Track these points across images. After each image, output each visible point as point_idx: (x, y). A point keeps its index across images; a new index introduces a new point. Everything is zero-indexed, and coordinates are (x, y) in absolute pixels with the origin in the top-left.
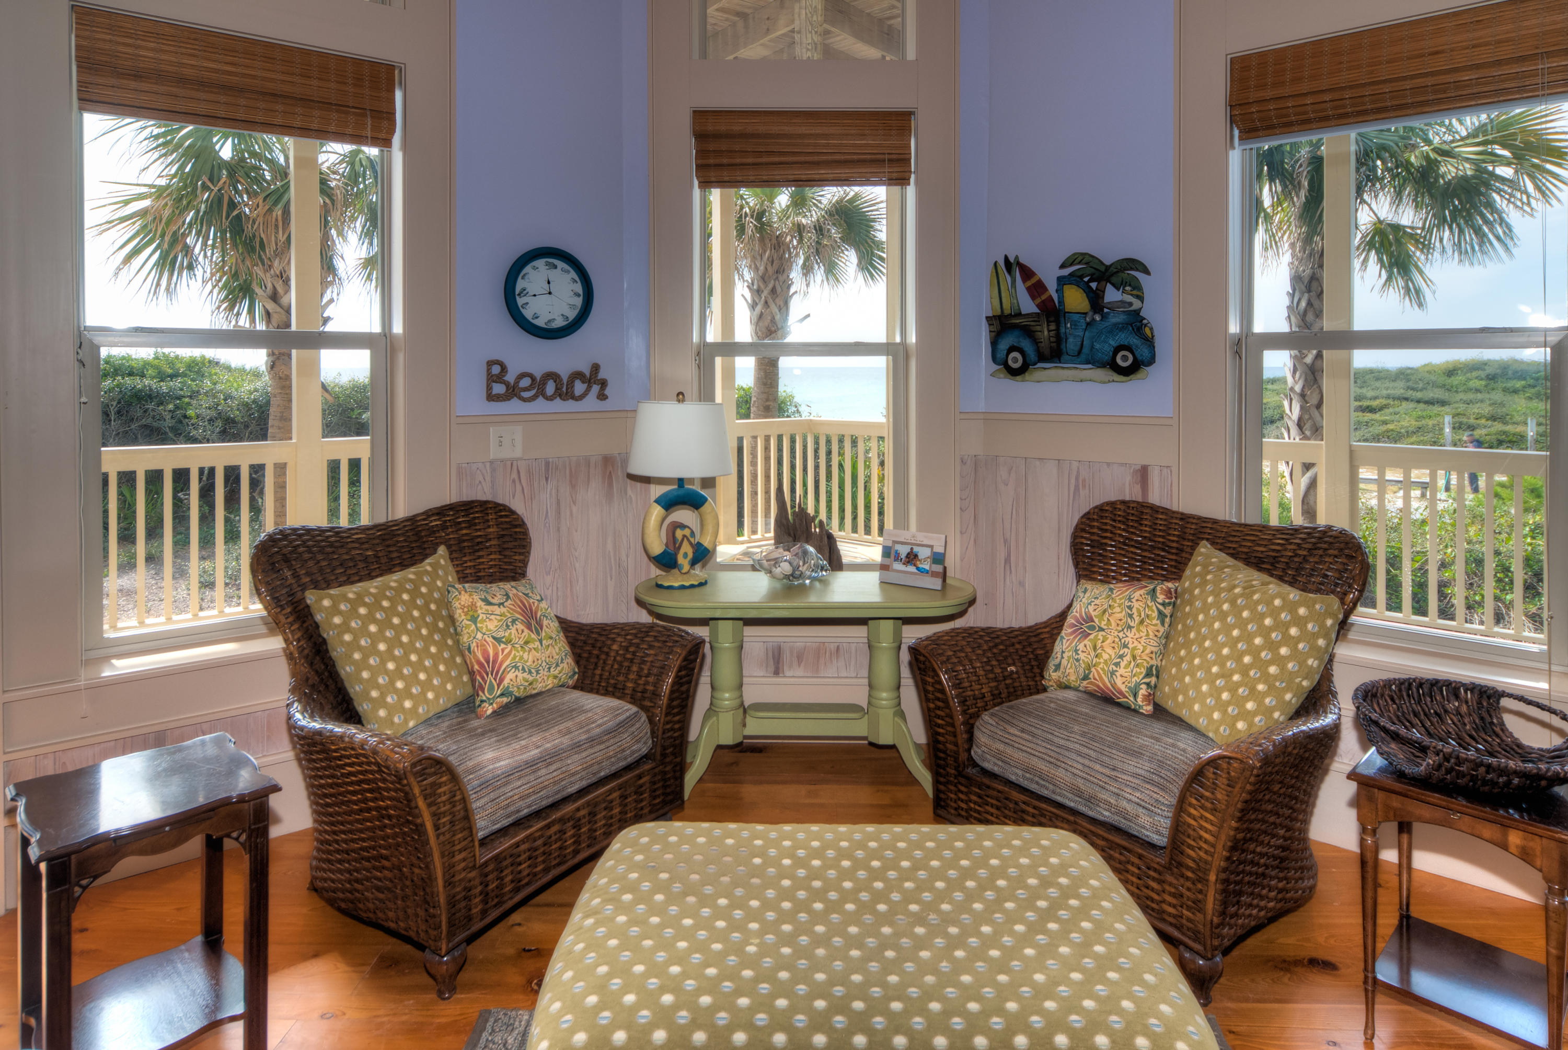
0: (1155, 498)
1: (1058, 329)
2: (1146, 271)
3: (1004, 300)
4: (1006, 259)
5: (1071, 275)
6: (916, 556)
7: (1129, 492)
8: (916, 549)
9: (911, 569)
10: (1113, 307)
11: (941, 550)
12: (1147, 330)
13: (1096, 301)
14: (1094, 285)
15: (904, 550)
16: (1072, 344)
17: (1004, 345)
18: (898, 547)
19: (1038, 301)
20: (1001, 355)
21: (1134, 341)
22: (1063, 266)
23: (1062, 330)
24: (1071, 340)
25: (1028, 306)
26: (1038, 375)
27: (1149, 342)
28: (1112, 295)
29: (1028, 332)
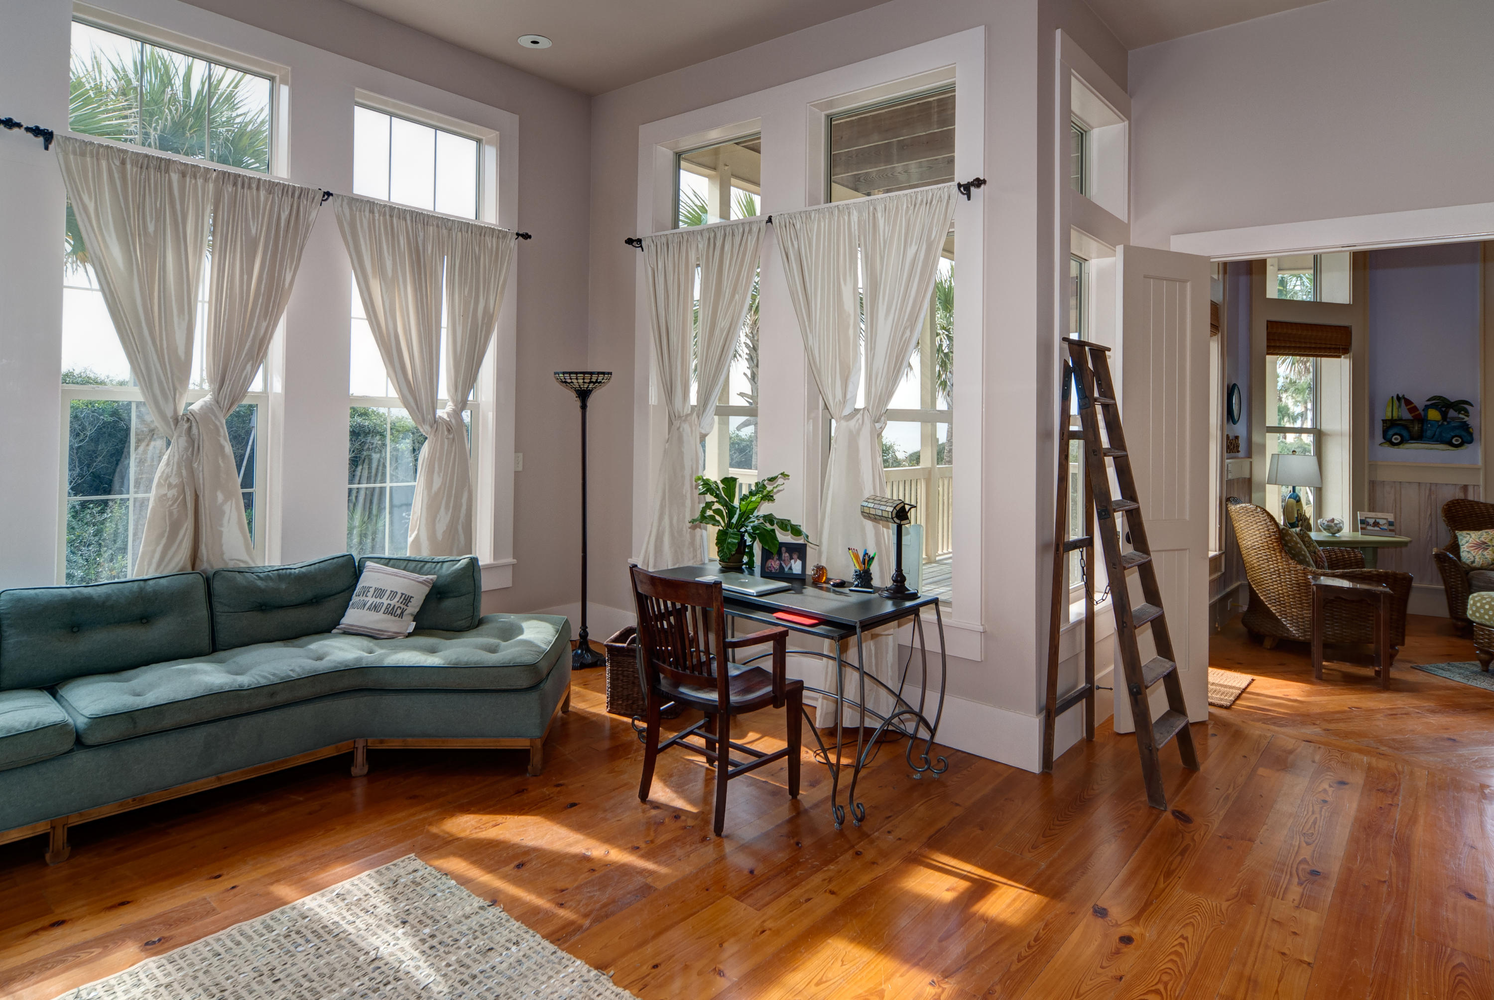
0: (1471, 497)
1: (1422, 427)
2: (1471, 405)
3: (1394, 413)
4: (1398, 396)
5: (1431, 404)
6: (1378, 523)
7: (1460, 495)
8: (1377, 520)
9: (1378, 529)
10: (1453, 419)
11: (1393, 520)
12: (1471, 430)
13: (1444, 416)
14: (1444, 409)
15: (1371, 521)
16: (1429, 433)
17: (1391, 432)
18: (1368, 520)
19: (1413, 414)
20: (1388, 437)
21: (1464, 433)
22: (1428, 400)
23: (1425, 427)
24: (1429, 432)
25: (1407, 415)
26: (1407, 446)
27: (1471, 434)
28: (1452, 413)
29: (1406, 427)
